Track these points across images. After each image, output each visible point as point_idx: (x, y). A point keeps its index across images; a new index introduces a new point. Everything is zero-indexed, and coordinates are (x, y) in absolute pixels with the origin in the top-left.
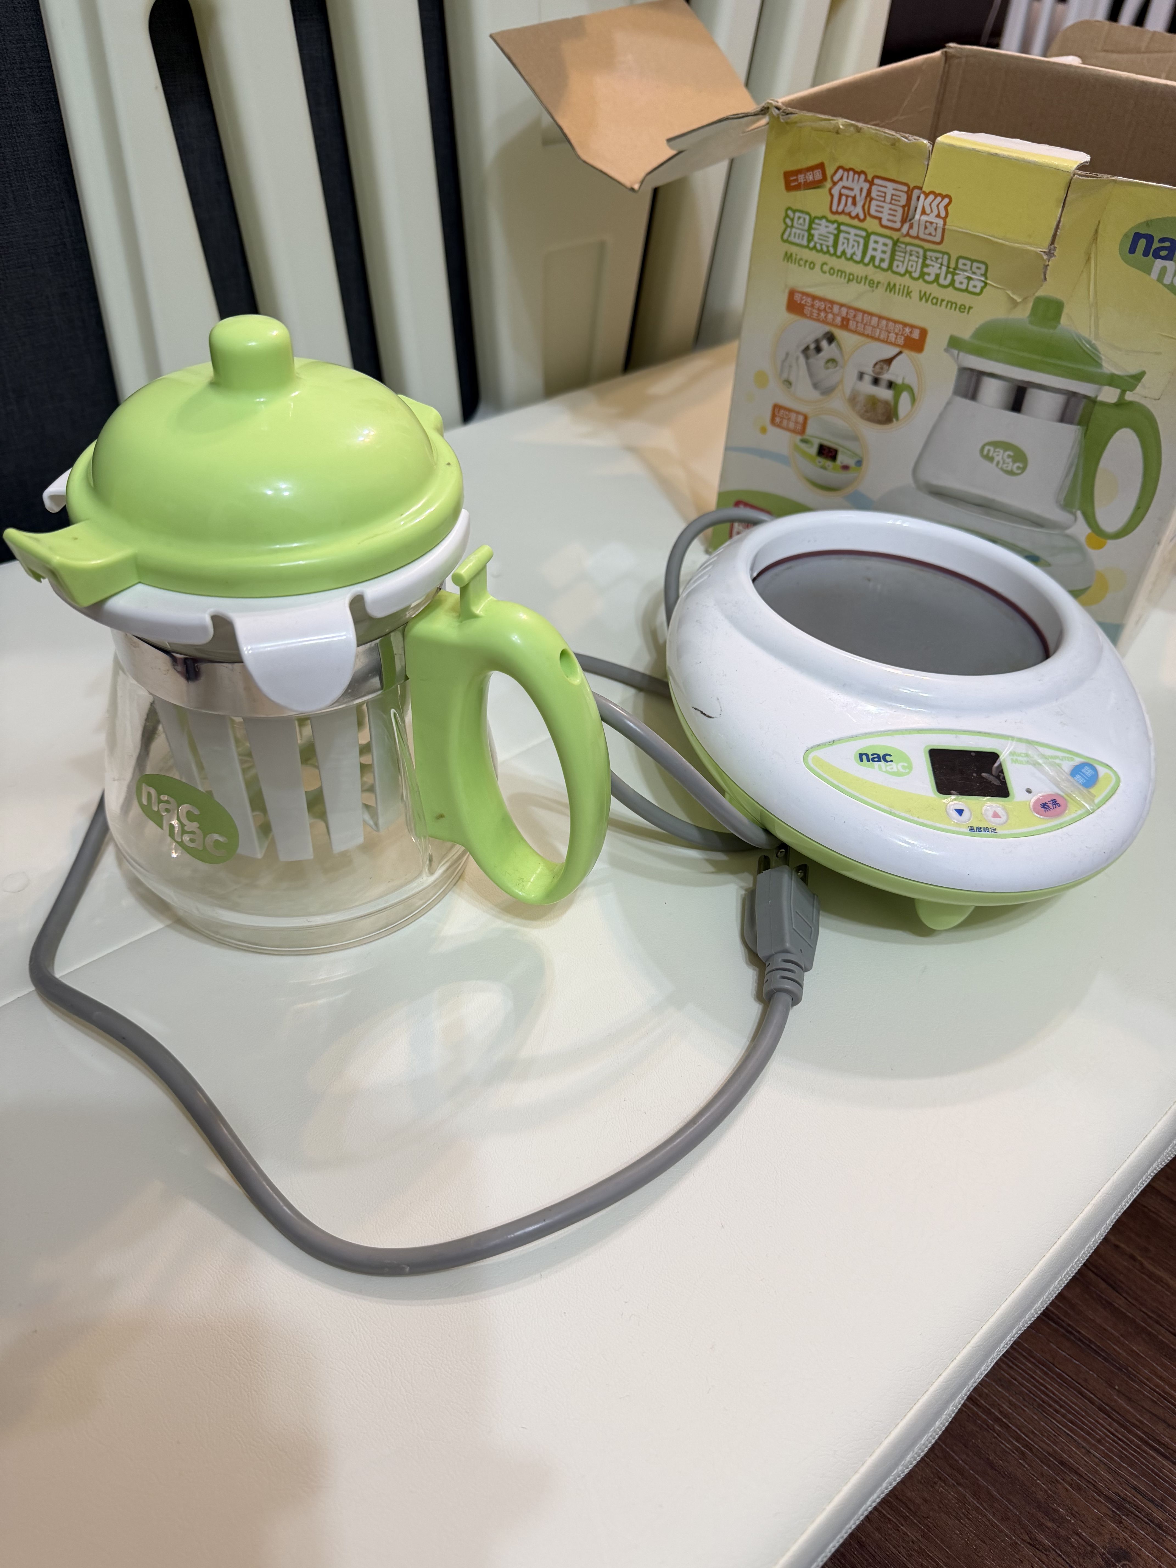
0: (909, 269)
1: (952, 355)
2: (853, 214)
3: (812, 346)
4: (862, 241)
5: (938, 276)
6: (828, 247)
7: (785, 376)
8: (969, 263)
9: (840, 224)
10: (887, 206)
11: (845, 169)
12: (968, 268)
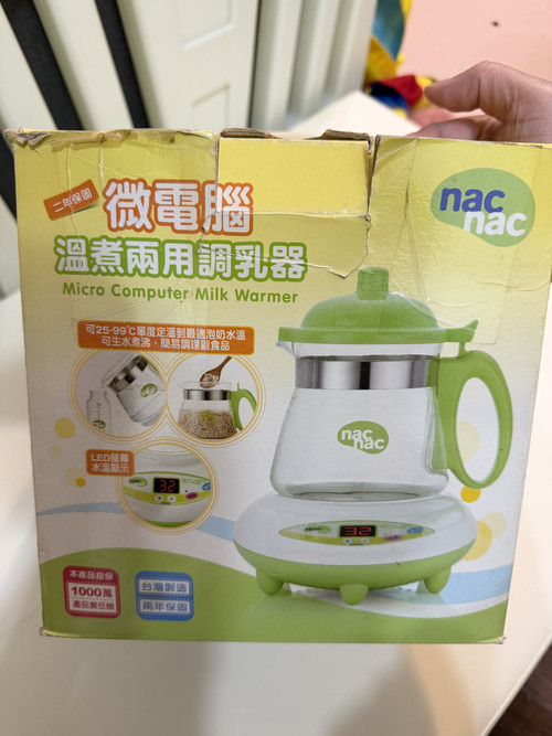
0: (219, 270)
1: (286, 348)
2: (138, 226)
3: (121, 377)
4: (155, 253)
5: (252, 271)
6: (115, 267)
7: (94, 417)
8: (284, 248)
9: (124, 241)
10: (177, 210)
11: (117, 181)
12: (284, 254)
